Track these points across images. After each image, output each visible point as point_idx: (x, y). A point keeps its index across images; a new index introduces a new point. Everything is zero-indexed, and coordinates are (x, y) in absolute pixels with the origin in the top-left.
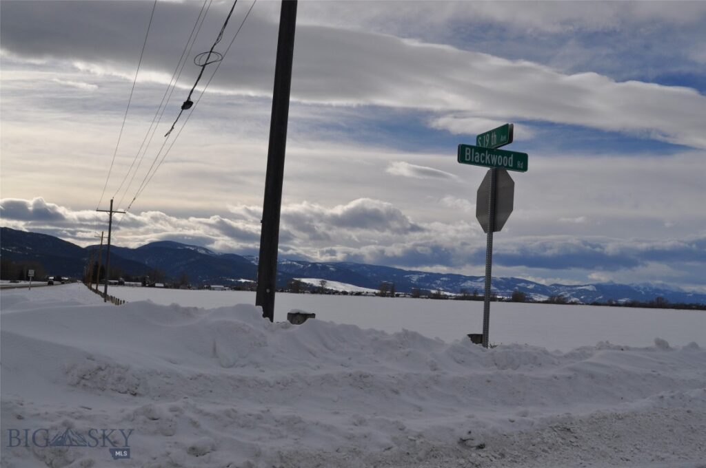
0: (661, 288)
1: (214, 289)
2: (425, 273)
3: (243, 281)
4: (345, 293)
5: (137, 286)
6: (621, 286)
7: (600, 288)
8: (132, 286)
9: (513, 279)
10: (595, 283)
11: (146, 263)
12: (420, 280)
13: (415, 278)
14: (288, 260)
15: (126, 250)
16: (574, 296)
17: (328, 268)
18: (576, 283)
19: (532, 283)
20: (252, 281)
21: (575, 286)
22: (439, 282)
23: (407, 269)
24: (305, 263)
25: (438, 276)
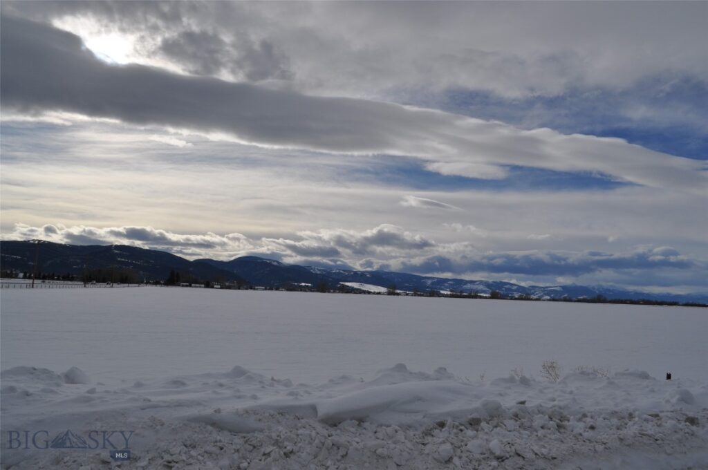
0: (611, 289)
1: (257, 289)
2: (437, 278)
3: (303, 284)
4: (379, 293)
5: (200, 287)
6: (581, 287)
7: (565, 288)
8: (197, 287)
9: (501, 282)
10: (561, 285)
11: (235, 272)
12: (432, 283)
13: (429, 282)
14: (337, 269)
15: (222, 262)
16: (546, 294)
17: (366, 275)
18: (548, 285)
19: (515, 285)
20: (310, 285)
21: (547, 287)
22: (446, 285)
23: (424, 275)
24: (350, 271)
25: (446, 280)
